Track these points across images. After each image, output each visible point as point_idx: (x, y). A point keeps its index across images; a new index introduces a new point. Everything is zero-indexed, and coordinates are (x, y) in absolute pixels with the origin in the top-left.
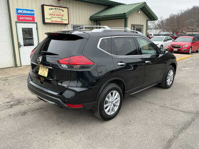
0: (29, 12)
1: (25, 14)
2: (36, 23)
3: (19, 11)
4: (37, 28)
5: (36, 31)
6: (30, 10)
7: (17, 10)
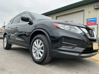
0: (94, 19)
1: (91, 21)
3: (88, 20)
4: (97, 28)
5: (97, 29)
6: (94, 18)
7: (87, 19)
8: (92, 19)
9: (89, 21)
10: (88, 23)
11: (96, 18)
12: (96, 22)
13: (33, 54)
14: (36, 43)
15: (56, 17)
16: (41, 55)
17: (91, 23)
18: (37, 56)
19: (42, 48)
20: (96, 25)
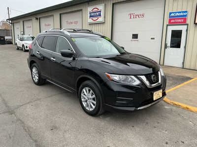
0: (182, 14)
1: (178, 16)
2: (188, 25)
3: (172, 15)
4: (187, 30)
5: (185, 33)
6: (183, 12)
7: (170, 13)
8: (179, 12)
9: (173, 17)
10: (172, 21)
11: (186, 12)
12: (185, 20)
13: (83, 103)
14: (86, 91)
15: (113, 4)
16: (94, 107)
17: (177, 21)
18: (88, 106)
19: (94, 99)
20: (185, 25)
